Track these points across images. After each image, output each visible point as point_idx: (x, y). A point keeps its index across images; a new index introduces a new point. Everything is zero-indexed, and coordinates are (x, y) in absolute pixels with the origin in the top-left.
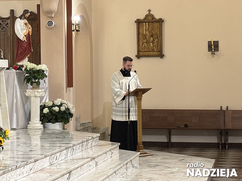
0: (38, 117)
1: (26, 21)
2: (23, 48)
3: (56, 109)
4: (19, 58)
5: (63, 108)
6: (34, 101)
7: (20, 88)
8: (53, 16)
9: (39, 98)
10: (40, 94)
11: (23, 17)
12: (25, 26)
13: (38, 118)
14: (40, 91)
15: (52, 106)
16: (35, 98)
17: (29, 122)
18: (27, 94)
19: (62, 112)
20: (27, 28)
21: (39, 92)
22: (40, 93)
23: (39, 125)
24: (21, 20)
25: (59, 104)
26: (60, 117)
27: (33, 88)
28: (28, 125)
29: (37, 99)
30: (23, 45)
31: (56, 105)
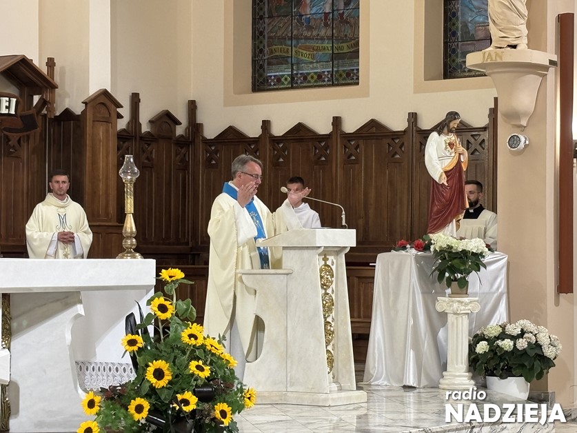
0: (462, 360)
1: (453, 138)
2: (443, 200)
3: (507, 344)
4: (435, 222)
5: (522, 344)
6: (453, 324)
7: (423, 293)
8: (524, 123)
9: (465, 318)
10: (469, 307)
11: (446, 130)
12: (449, 149)
13: (462, 364)
14: (466, 300)
15: (497, 338)
16: (455, 316)
17: (444, 373)
18: (439, 308)
19: (519, 353)
20: (453, 155)
21: (463, 302)
22: (466, 304)
23: (464, 382)
24: (439, 135)
25: (518, 331)
26: (515, 364)
27: (453, 294)
28: (441, 381)
29: (460, 319)
30: (443, 195)
31: (510, 335)
